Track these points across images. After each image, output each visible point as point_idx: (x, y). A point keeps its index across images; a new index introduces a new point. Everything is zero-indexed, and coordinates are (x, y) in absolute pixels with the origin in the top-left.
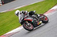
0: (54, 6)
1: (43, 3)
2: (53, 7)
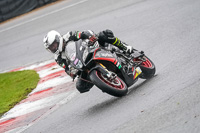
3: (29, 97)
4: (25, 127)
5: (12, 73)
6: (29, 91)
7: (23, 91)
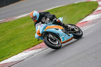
0: (88, 15)
1: (69, 8)
2: (86, 16)
3: (94, 13)
4: (92, 26)
5: (87, 2)
6: (94, 10)
7: (91, 10)
